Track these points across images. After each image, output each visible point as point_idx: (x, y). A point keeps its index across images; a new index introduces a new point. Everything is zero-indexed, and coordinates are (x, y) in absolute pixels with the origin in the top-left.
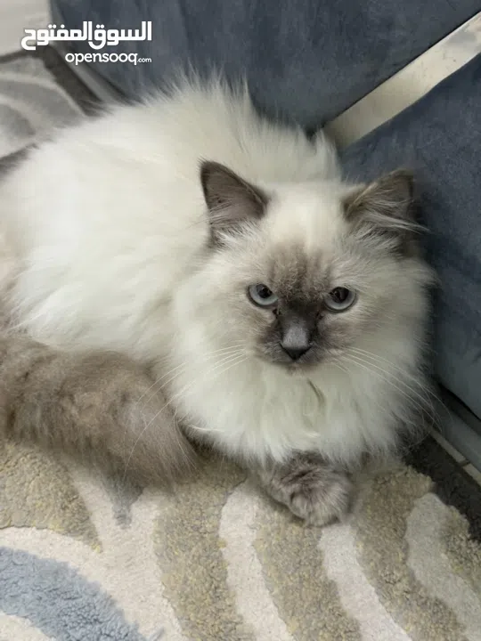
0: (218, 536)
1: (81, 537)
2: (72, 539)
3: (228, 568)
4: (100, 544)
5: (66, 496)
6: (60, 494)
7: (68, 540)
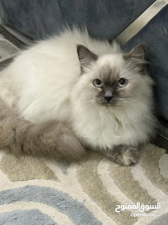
0: (98, 174)
1: (53, 179)
2: (50, 181)
3: (103, 182)
4: (60, 180)
5: (45, 169)
6: (43, 168)
7: (49, 181)
